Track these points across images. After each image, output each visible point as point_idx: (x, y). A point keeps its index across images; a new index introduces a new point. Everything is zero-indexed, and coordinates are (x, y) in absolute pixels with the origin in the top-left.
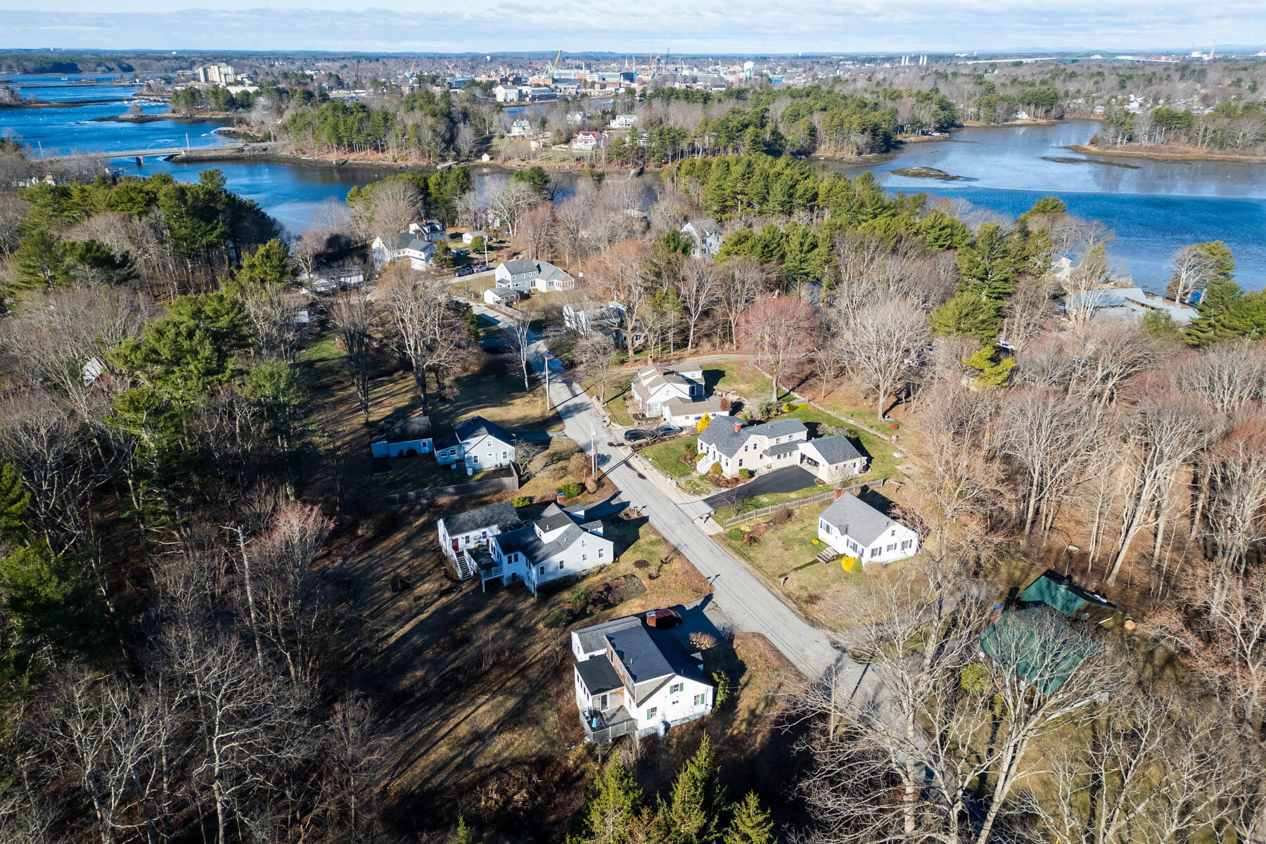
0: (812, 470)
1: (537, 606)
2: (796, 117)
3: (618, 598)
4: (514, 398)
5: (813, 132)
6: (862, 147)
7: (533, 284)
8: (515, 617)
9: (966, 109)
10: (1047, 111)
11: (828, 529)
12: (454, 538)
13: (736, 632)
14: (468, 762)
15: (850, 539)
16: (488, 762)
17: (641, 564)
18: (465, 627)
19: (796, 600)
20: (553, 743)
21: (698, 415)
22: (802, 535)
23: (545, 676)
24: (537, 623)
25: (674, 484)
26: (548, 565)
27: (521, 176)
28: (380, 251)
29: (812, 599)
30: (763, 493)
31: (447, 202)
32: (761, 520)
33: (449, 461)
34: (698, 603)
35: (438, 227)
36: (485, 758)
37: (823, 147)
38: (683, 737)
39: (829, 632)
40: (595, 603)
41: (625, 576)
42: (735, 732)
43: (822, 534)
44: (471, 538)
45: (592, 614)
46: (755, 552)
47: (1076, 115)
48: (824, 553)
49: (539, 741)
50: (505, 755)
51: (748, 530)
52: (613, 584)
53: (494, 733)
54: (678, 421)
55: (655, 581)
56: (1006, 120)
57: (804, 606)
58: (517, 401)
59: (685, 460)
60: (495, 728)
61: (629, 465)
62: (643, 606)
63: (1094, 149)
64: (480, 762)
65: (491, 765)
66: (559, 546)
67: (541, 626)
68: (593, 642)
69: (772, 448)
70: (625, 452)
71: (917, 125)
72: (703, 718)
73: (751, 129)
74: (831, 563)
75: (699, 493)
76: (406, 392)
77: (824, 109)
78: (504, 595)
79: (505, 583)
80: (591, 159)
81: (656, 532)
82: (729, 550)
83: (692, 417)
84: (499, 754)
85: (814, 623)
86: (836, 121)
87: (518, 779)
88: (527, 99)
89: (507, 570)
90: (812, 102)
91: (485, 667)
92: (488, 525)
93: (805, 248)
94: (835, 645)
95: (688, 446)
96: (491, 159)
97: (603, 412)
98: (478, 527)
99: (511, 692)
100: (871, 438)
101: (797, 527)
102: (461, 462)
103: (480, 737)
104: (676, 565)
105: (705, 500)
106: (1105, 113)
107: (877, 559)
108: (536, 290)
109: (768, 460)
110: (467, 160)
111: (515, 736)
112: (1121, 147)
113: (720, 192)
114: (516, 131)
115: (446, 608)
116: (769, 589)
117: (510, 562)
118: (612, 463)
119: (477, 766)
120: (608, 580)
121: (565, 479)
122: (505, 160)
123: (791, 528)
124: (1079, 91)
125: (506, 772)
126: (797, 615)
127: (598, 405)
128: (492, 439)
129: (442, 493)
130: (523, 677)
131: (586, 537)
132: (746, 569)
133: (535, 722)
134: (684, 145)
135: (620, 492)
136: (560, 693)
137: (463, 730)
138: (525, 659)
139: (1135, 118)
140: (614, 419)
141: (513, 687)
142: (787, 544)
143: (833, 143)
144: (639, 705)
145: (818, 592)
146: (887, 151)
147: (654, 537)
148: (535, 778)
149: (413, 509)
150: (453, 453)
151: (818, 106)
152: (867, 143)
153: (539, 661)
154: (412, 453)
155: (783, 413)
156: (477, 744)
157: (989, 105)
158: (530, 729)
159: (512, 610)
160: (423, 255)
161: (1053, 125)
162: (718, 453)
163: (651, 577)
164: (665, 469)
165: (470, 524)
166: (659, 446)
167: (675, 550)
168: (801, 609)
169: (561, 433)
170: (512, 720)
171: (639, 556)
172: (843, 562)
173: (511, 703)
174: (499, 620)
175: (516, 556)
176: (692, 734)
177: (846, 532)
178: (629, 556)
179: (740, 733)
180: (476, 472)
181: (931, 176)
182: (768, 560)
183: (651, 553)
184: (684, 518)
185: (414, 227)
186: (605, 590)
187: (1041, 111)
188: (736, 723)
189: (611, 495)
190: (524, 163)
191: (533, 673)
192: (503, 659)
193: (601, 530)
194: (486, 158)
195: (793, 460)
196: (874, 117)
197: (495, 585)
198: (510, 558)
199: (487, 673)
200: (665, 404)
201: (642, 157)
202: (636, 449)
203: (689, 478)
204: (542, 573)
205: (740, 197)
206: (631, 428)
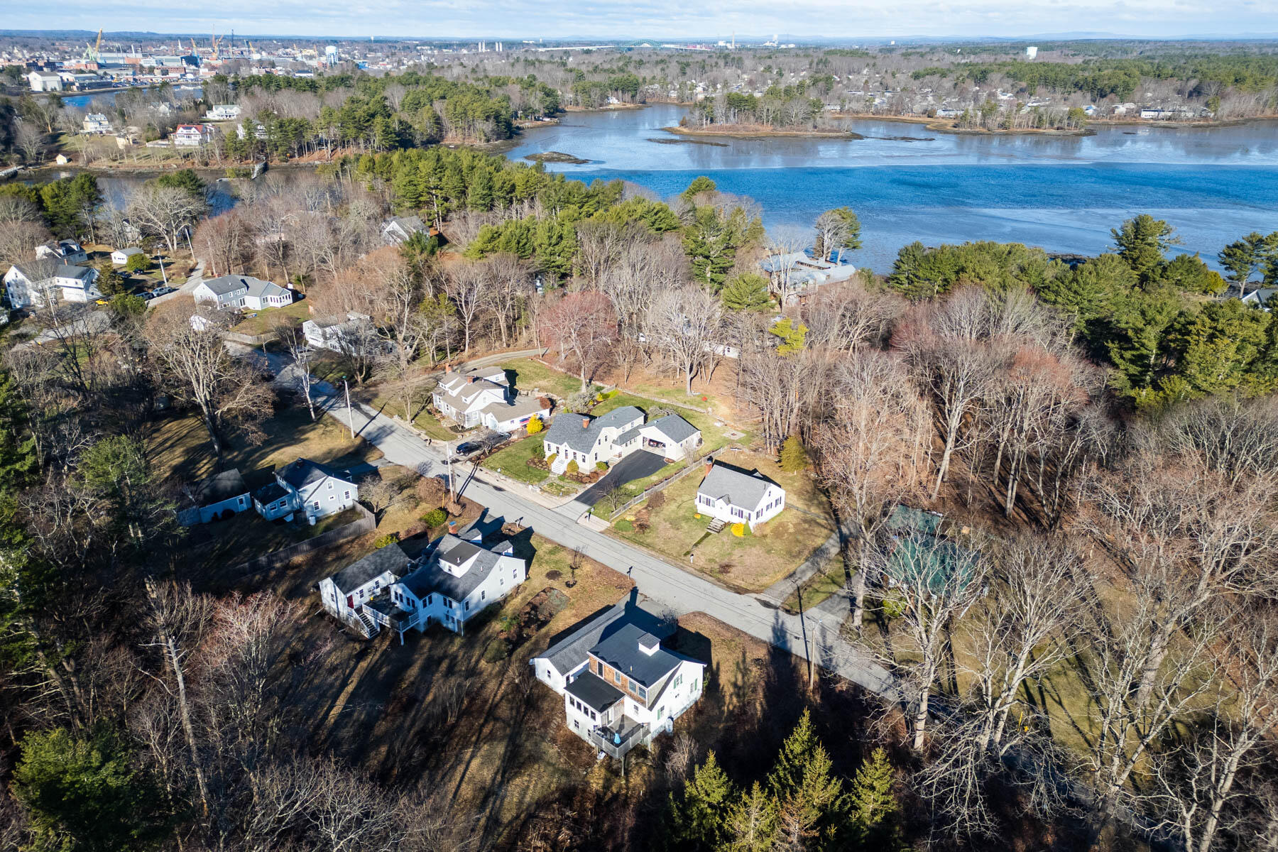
0: (657, 451)
1: (469, 645)
2: (417, 105)
3: (546, 613)
4: (305, 432)
5: (438, 121)
6: (489, 135)
7: (243, 302)
8: (451, 661)
9: (566, 95)
10: (633, 96)
11: (708, 502)
12: (348, 595)
13: (678, 616)
14: (494, 821)
15: (735, 507)
16: (514, 813)
17: (553, 575)
18: (404, 686)
19: (711, 573)
20: (566, 773)
21: (522, 418)
22: (681, 513)
23: (518, 712)
24: (478, 662)
25: (538, 490)
26: (471, 598)
27: (167, 181)
28: (19, 284)
29: (725, 568)
30: (626, 481)
31: (72, 217)
32: (639, 507)
33: (280, 514)
34: (628, 598)
35: (75, 247)
36: (509, 811)
37: (450, 135)
38: (690, 726)
39: (755, 595)
40: (528, 624)
41: (544, 591)
42: (731, 707)
43: (702, 508)
44: (365, 591)
45: (529, 637)
46: (649, 538)
47: (655, 99)
48: (713, 524)
49: (552, 775)
50: (527, 799)
51: (633, 519)
52: (537, 601)
53: (502, 783)
54: (504, 427)
55: (574, 588)
56: (601, 105)
57: (721, 577)
58: (310, 435)
59: (535, 464)
60: (499, 778)
61: (478, 480)
62: (576, 615)
63: (685, 130)
64: (507, 817)
65: (518, 817)
66: (477, 577)
67: (483, 663)
68: (566, 662)
69: (620, 437)
70: (466, 468)
71: (528, 111)
72: (696, 703)
73: (379, 119)
74: (722, 532)
75: (567, 494)
76: (172, 446)
77: (443, 97)
78: (426, 643)
79: (422, 629)
80: (202, 156)
81: (548, 541)
82: (625, 542)
83: (517, 420)
84: (521, 802)
85: (739, 591)
86: (459, 110)
87: (552, 819)
88: (75, 88)
89: (424, 614)
90: (429, 90)
91: (451, 720)
92: (380, 573)
93: (554, 241)
94: (766, 604)
95: (534, 450)
96: (69, 160)
97: (416, 431)
98: (371, 577)
99: (491, 738)
100: (690, 413)
101: (673, 506)
102: (299, 511)
103: (489, 794)
104: (587, 568)
105: (577, 499)
106: (678, 97)
107: (762, 519)
108: (247, 308)
109: (618, 449)
110: (37, 164)
111: (526, 778)
112: (706, 128)
113: (412, 188)
114: (90, 126)
115: (372, 672)
116: (682, 568)
117: (425, 606)
118: (460, 483)
119: (505, 821)
120: (530, 598)
121: (419, 507)
122: (89, 161)
123: (669, 509)
124: (654, 78)
125: (537, 817)
126: (719, 586)
127: (407, 425)
128: (332, 480)
129: (295, 551)
130: (496, 719)
131: (503, 560)
132: (652, 556)
133: (535, 758)
134: (309, 137)
135: (487, 510)
136: (546, 725)
137: (467, 791)
138: (486, 701)
139: (714, 102)
140: (433, 435)
141: (491, 731)
142: (675, 524)
143: (459, 131)
144: (651, 708)
145: (726, 561)
146: (510, 137)
147: (549, 546)
148: (568, 813)
149: (267, 575)
150: (283, 503)
151: (436, 94)
152: (493, 130)
153: (502, 698)
154: (229, 514)
155: (598, 402)
156: (492, 799)
157: (584, 91)
158: (536, 766)
159: (445, 656)
160: (81, 283)
161: (640, 109)
162: (571, 452)
163: (568, 585)
164: (519, 477)
165: (362, 576)
166: (498, 455)
167: (576, 553)
168: (719, 580)
169: (382, 460)
170: (514, 763)
171: (546, 569)
172: (733, 530)
173: (500, 749)
174: (437, 670)
175: (430, 598)
176: (696, 721)
177: (730, 502)
178: (538, 570)
179: (735, 707)
180: (318, 520)
181: (563, 161)
182: (666, 542)
183: (556, 562)
184: (565, 521)
185: (41, 250)
186: (532, 609)
187: (628, 97)
188: (727, 699)
189: (480, 514)
190: (116, 164)
191: (504, 711)
192: (464, 707)
193: (510, 551)
194: (61, 160)
195: (637, 445)
196: (494, 103)
197: (412, 635)
198: (425, 601)
199: (454, 726)
200: (485, 411)
201: (262, 151)
202: (477, 461)
203: (549, 482)
204: (467, 608)
205: (434, 192)
206: (459, 443)
